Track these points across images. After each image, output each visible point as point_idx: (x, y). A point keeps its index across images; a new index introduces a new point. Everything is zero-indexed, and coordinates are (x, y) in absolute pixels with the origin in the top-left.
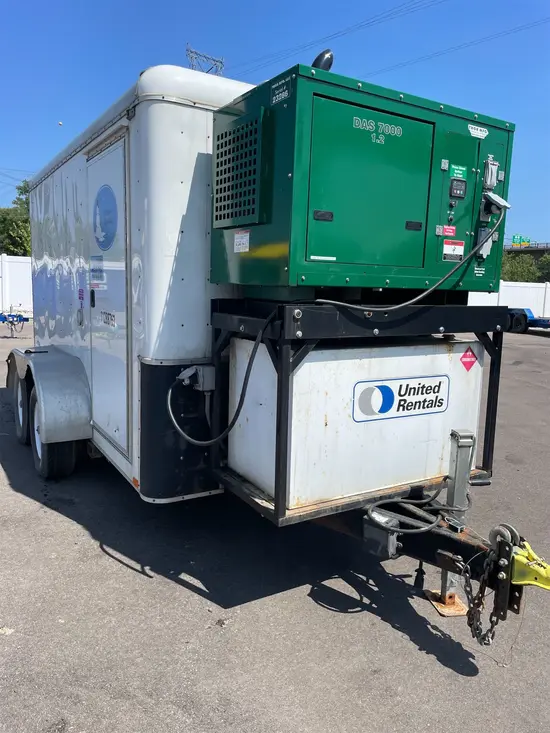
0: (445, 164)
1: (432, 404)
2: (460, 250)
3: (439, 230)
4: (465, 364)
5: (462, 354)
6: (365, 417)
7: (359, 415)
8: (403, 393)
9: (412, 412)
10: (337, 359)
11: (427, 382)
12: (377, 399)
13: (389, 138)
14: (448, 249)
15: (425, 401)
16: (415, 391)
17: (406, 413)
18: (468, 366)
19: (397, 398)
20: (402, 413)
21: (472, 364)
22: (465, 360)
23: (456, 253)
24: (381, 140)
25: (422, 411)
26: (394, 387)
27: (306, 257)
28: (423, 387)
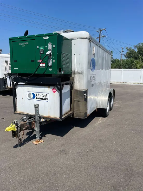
0: (38, 47)
1: (44, 99)
2: (44, 65)
3: (38, 61)
4: (53, 91)
5: (52, 89)
6: (30, 99)
7: (28, 98)
8: (37, 95)
9: (40, 100)
10: (23, 87)
11: (43, 94)
12: (32, 96)
13: (25, 45)
14: (41, 65)
15: (43, 98)
16: (40, 96)
17: (38, 100)
18: (54, 92)
19: (36, 96)
20: (37, 99)
21: (55, 91)
22: (53, 90)
23: (43, 66)
24: (24, 46)
25: (42, 100)
26: (35, 94)
27: (13, 68)
28: (42, 95)
